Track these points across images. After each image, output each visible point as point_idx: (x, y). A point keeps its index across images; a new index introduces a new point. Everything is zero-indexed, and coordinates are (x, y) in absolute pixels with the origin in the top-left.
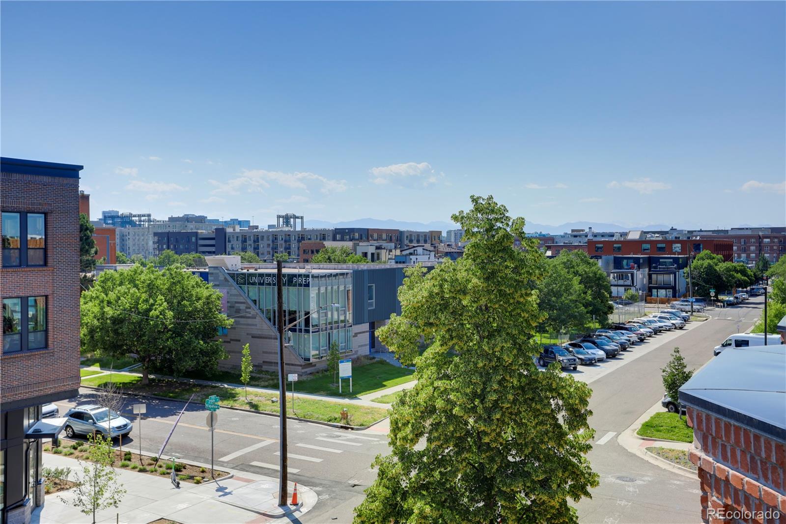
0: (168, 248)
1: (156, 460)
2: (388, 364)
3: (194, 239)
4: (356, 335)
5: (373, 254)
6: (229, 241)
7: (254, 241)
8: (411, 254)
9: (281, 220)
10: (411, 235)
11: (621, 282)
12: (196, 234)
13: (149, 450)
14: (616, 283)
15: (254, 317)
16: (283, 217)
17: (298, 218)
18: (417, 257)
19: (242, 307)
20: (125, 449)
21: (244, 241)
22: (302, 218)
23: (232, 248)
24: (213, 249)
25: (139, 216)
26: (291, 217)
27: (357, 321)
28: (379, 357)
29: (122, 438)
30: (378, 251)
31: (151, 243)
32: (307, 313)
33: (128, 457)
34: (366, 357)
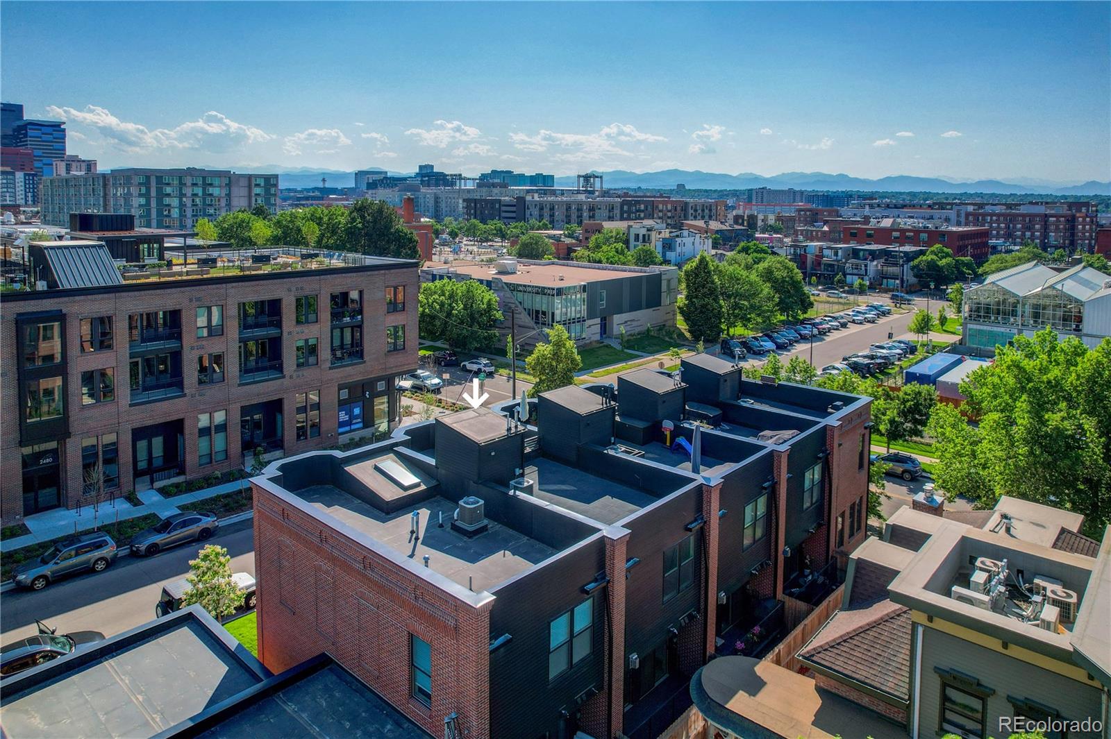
0: (475, 218)
1: (454, 404)
2: (612, 347)
3: (497, 206)
4: (590, 326)
5: (644, 236)
6: (528, 208)
7: (550, 209)
8: (677, 236)
9: (582, 179)
10: (696, 205)
11: (855, 271)
12: (500, 201)
13: (452, 398)
14: (851, 272)
15: (520, 313)
16: (583, 176)
17: (597, 177)
18: (683, 239)
19: (513, 306)
20: (439, 397)
21: (542, 209)
22: (601, 177)
23: (531, 215)
24: (513, 215)
25: (451, 175)
26: (590, 177)
27: (591, 315)
28: (607, 342)
29: (437, 390)
30: (649, 233)
31: (461, 206)
32: (553, 314)
33: (440, 402)
34: (597, 342)
